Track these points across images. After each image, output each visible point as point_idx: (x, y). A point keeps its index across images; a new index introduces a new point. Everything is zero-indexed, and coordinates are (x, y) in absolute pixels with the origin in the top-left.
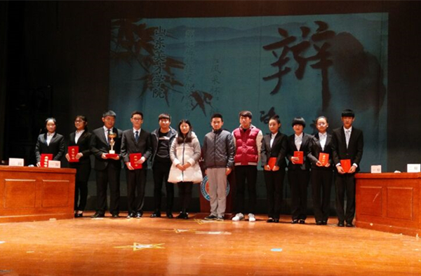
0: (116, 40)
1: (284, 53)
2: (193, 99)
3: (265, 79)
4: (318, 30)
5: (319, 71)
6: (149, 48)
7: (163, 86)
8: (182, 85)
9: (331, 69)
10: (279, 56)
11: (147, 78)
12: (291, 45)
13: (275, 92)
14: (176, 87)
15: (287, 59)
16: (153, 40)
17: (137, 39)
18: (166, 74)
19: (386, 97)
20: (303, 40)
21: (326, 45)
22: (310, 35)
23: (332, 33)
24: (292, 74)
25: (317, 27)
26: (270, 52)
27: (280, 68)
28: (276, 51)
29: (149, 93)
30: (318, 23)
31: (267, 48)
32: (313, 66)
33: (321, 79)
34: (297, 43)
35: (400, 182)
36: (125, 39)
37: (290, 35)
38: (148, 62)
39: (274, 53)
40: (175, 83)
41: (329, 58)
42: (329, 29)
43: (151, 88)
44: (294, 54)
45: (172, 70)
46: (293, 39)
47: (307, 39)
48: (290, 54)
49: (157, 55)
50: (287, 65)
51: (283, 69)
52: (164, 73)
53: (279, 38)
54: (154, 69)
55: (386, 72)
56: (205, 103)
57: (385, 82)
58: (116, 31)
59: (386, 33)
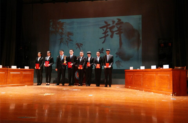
0: (51, 27)
1: (106, 29)
2: (76, 45)
3: (100, 38)
4: (118, 21)
5: (118, 35)
6: (62, 29)
7: (67, 41)
8: (73, 41)
9: (122, 35)
10: (105, 30)
11: (61, 39)
12: (108, 27)
13: (103, 43)
14: (71, 42)
15: (108, 32)
16: (63, 26)
17: (58, 26)
18: (68, 37)
19: (141, 43)
20: (113, 25)
21: (121, 27)
22: (115, 23)
23: (122, 23)
24: (109, 36)
25: (118, 20)
26: (102, 29)
27: (105, 35)
28: (104, 29)
29: (62, 44)
30: (118, 19)
31: (101, 28)
32: (116, 34)
33: (119, 38)
34: (111, 26)
35: (138, 72)
36: (54, 26)
37: (108, 23)
38: (62, 33)
39: (103, 30)
40: (71, 40)
41: (121, 31)
42: (121, 21)
43: (63, 42)
44: (110, 30)
45: (70, 36)
46: (109, 25)
47: (114, 25)
48: (108, 30)
49: (65, 31)
50: (108, 34)
51: (106, 35)
52: (67, 37)
53: (105, 24)
54: (64, 36)
55: (141, 35)
56: (80, 47)
57: (141, 38)
58: (51, 24)
59: (141, 22)
